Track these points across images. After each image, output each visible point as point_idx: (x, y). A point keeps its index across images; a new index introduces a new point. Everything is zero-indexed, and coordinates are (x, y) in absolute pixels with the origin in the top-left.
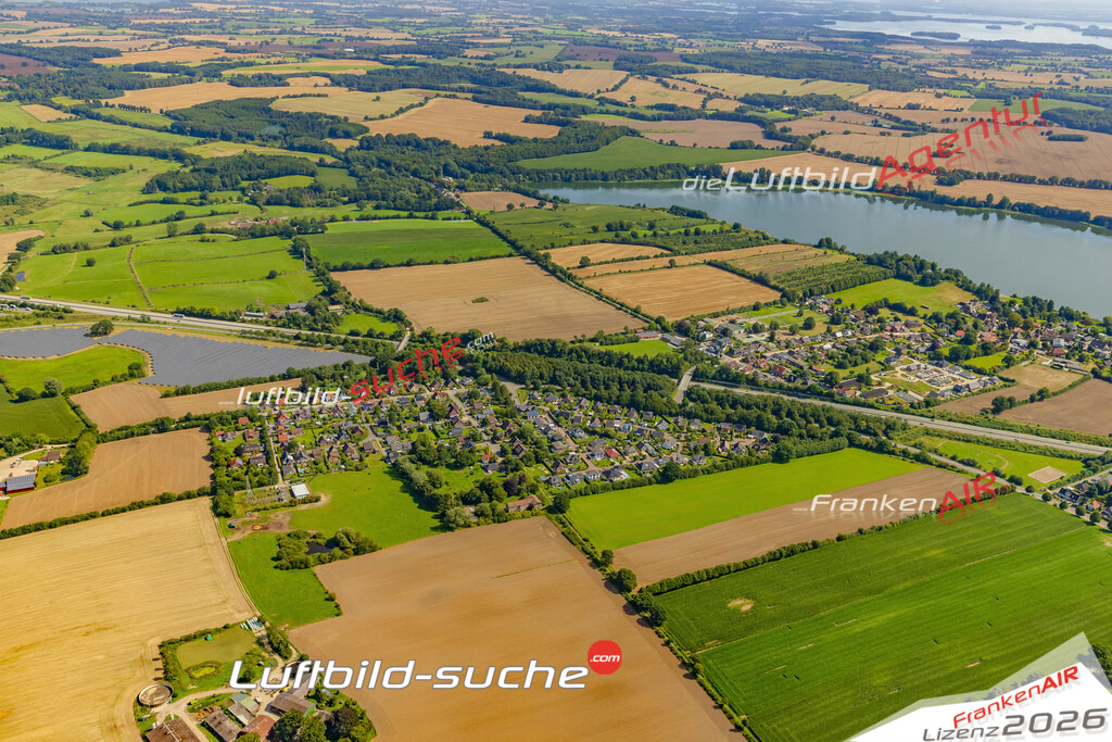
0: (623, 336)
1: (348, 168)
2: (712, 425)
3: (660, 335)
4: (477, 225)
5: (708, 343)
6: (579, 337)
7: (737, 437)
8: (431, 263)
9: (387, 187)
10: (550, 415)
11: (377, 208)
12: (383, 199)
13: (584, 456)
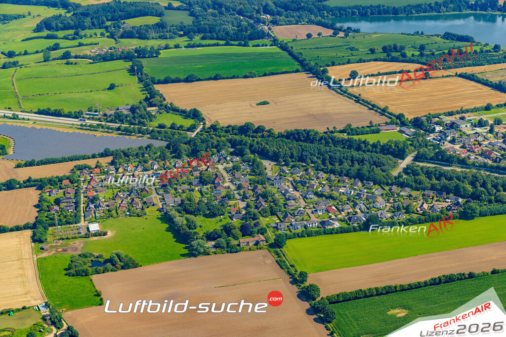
0: (368, 129)
1: (189, 10)
2: (418, 193)
3: (398, 128)
4: (278, 50)
5: (437, 134)
6: (331, 129)
7: (437, 201)
8: (233, 77)
9: (215, 23)
10: (292, 184)
11: (203, 38)
12: (210, 32)
13: (309, 211)
